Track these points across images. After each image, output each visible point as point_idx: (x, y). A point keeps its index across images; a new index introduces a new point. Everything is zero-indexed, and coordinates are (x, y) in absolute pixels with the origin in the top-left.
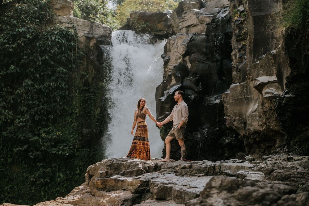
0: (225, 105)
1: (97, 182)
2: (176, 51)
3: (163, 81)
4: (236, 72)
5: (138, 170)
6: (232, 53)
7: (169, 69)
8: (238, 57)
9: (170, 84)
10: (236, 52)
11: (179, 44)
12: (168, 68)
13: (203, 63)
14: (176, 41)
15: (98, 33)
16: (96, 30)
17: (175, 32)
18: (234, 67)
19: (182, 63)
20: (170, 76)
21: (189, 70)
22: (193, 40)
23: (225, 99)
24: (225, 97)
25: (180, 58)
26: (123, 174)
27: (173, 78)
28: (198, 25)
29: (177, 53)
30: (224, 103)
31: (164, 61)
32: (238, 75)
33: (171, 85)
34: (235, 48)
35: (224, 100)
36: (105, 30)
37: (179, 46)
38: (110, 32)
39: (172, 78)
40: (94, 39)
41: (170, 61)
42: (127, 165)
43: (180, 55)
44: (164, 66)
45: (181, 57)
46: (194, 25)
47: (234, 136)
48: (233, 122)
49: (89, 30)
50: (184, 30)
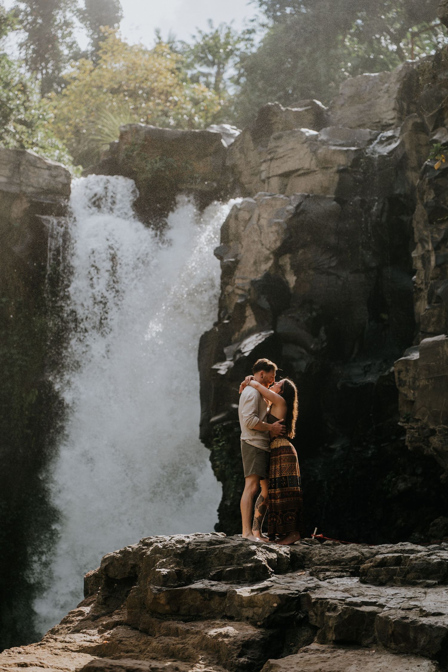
0: (403, 390)
1: (158, 596)
2: (256, 239)
3: (220, 319)
4: (429, 303)
5: (255, 566)
6: (415, 251)
7: (238, 288)
8: (433, 263)
9: (242, 327)
10: (428, 251)
11: (263, 222)
12: (232, 286)
13: (329, 274)
14: (257, 212)
15: (33, 181)
16: (30, 173)
17: (246, 186)
18: (421, 290)
19: (272, 273)
20: (241, 308)
21: (292, 292)
22: (303, 211)
23: (402, 376)
24: (403, 368)
25: (267, 259)
26: (218, 577)
27: (249, 312)
28: (315, 171)
29: (260, 246)
30: (400, 385)
31: (222, 267)
32: (436, 312)
33: (243, 330)
34: (422, 241)
35: (399, 378)
36: (54, 173)
37: (265, 228)
38: (66, 181)
39: (245, 312)
40: (25, 200)
41: (239, 266)
42: (225, 553)
43: (268, 252)
44: (222, 278)
45: (271, 256)
46: (302, 172)
47: (419, 471)
48: (428, 437)
49: (10, 174)
50: (275, 182)
